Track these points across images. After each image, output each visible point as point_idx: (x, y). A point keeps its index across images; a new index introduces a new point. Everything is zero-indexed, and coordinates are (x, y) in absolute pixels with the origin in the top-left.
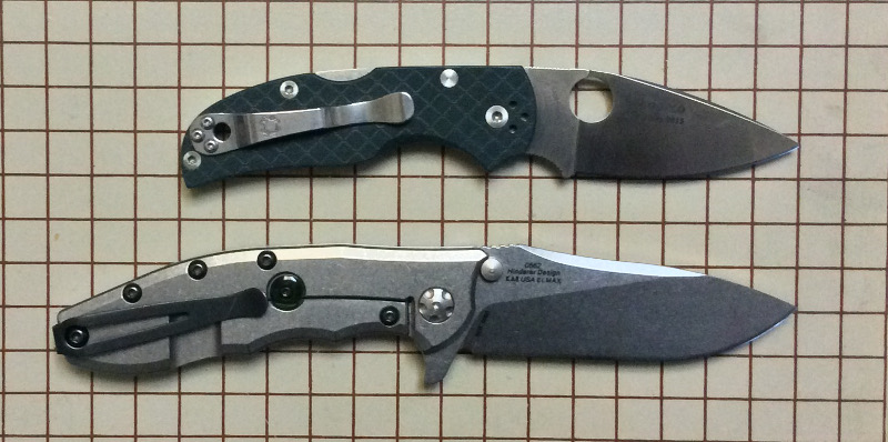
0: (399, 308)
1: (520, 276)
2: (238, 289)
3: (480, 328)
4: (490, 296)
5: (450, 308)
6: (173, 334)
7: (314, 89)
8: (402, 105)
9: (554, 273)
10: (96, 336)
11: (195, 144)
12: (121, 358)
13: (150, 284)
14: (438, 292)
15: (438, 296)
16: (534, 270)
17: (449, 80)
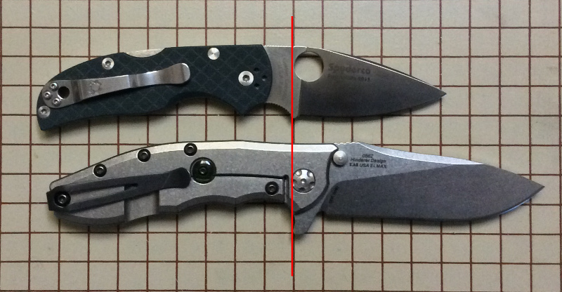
0: (278, 183)
1: (359, 163)
2: (171, 168)
3: (332, 197)
4: (338, 176)
5: (313, 183)
6: (127, 199)
7: (125, 63)
8: (183, 72)
9: (382, 161)
10: (75, 199)
11: (46, 101)
12: (92, 214)
13: (112, 164)
14: (305, 172)
15: (304, 175)
16: (368, 159)
17: (213, 55)
